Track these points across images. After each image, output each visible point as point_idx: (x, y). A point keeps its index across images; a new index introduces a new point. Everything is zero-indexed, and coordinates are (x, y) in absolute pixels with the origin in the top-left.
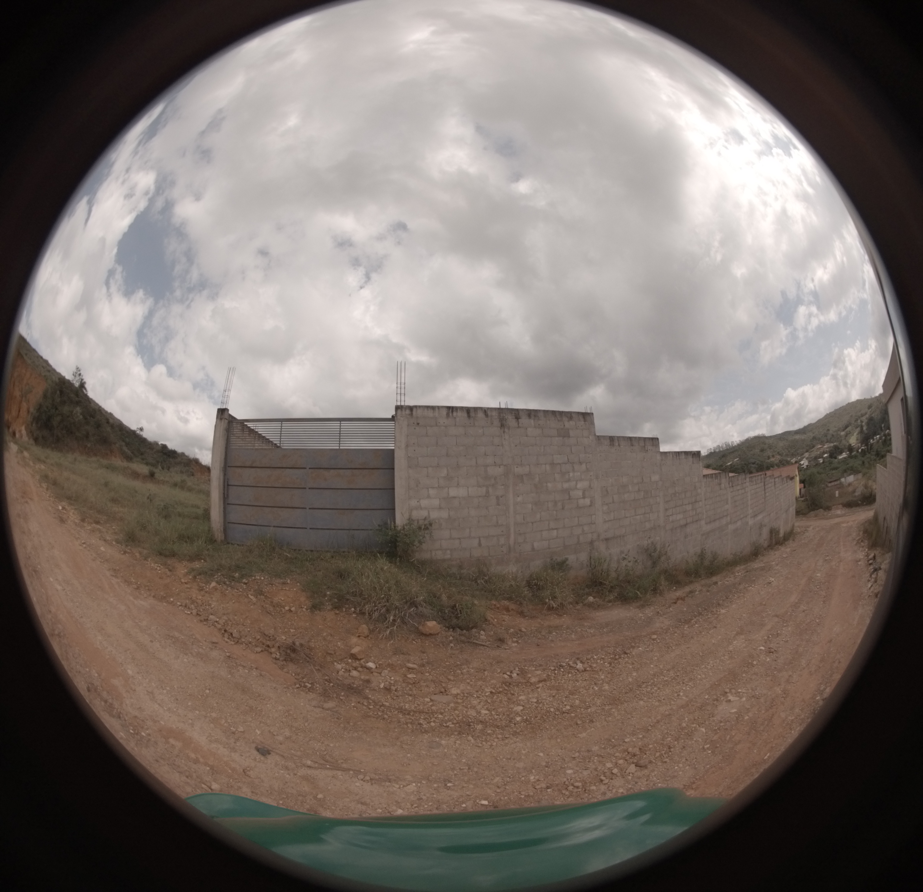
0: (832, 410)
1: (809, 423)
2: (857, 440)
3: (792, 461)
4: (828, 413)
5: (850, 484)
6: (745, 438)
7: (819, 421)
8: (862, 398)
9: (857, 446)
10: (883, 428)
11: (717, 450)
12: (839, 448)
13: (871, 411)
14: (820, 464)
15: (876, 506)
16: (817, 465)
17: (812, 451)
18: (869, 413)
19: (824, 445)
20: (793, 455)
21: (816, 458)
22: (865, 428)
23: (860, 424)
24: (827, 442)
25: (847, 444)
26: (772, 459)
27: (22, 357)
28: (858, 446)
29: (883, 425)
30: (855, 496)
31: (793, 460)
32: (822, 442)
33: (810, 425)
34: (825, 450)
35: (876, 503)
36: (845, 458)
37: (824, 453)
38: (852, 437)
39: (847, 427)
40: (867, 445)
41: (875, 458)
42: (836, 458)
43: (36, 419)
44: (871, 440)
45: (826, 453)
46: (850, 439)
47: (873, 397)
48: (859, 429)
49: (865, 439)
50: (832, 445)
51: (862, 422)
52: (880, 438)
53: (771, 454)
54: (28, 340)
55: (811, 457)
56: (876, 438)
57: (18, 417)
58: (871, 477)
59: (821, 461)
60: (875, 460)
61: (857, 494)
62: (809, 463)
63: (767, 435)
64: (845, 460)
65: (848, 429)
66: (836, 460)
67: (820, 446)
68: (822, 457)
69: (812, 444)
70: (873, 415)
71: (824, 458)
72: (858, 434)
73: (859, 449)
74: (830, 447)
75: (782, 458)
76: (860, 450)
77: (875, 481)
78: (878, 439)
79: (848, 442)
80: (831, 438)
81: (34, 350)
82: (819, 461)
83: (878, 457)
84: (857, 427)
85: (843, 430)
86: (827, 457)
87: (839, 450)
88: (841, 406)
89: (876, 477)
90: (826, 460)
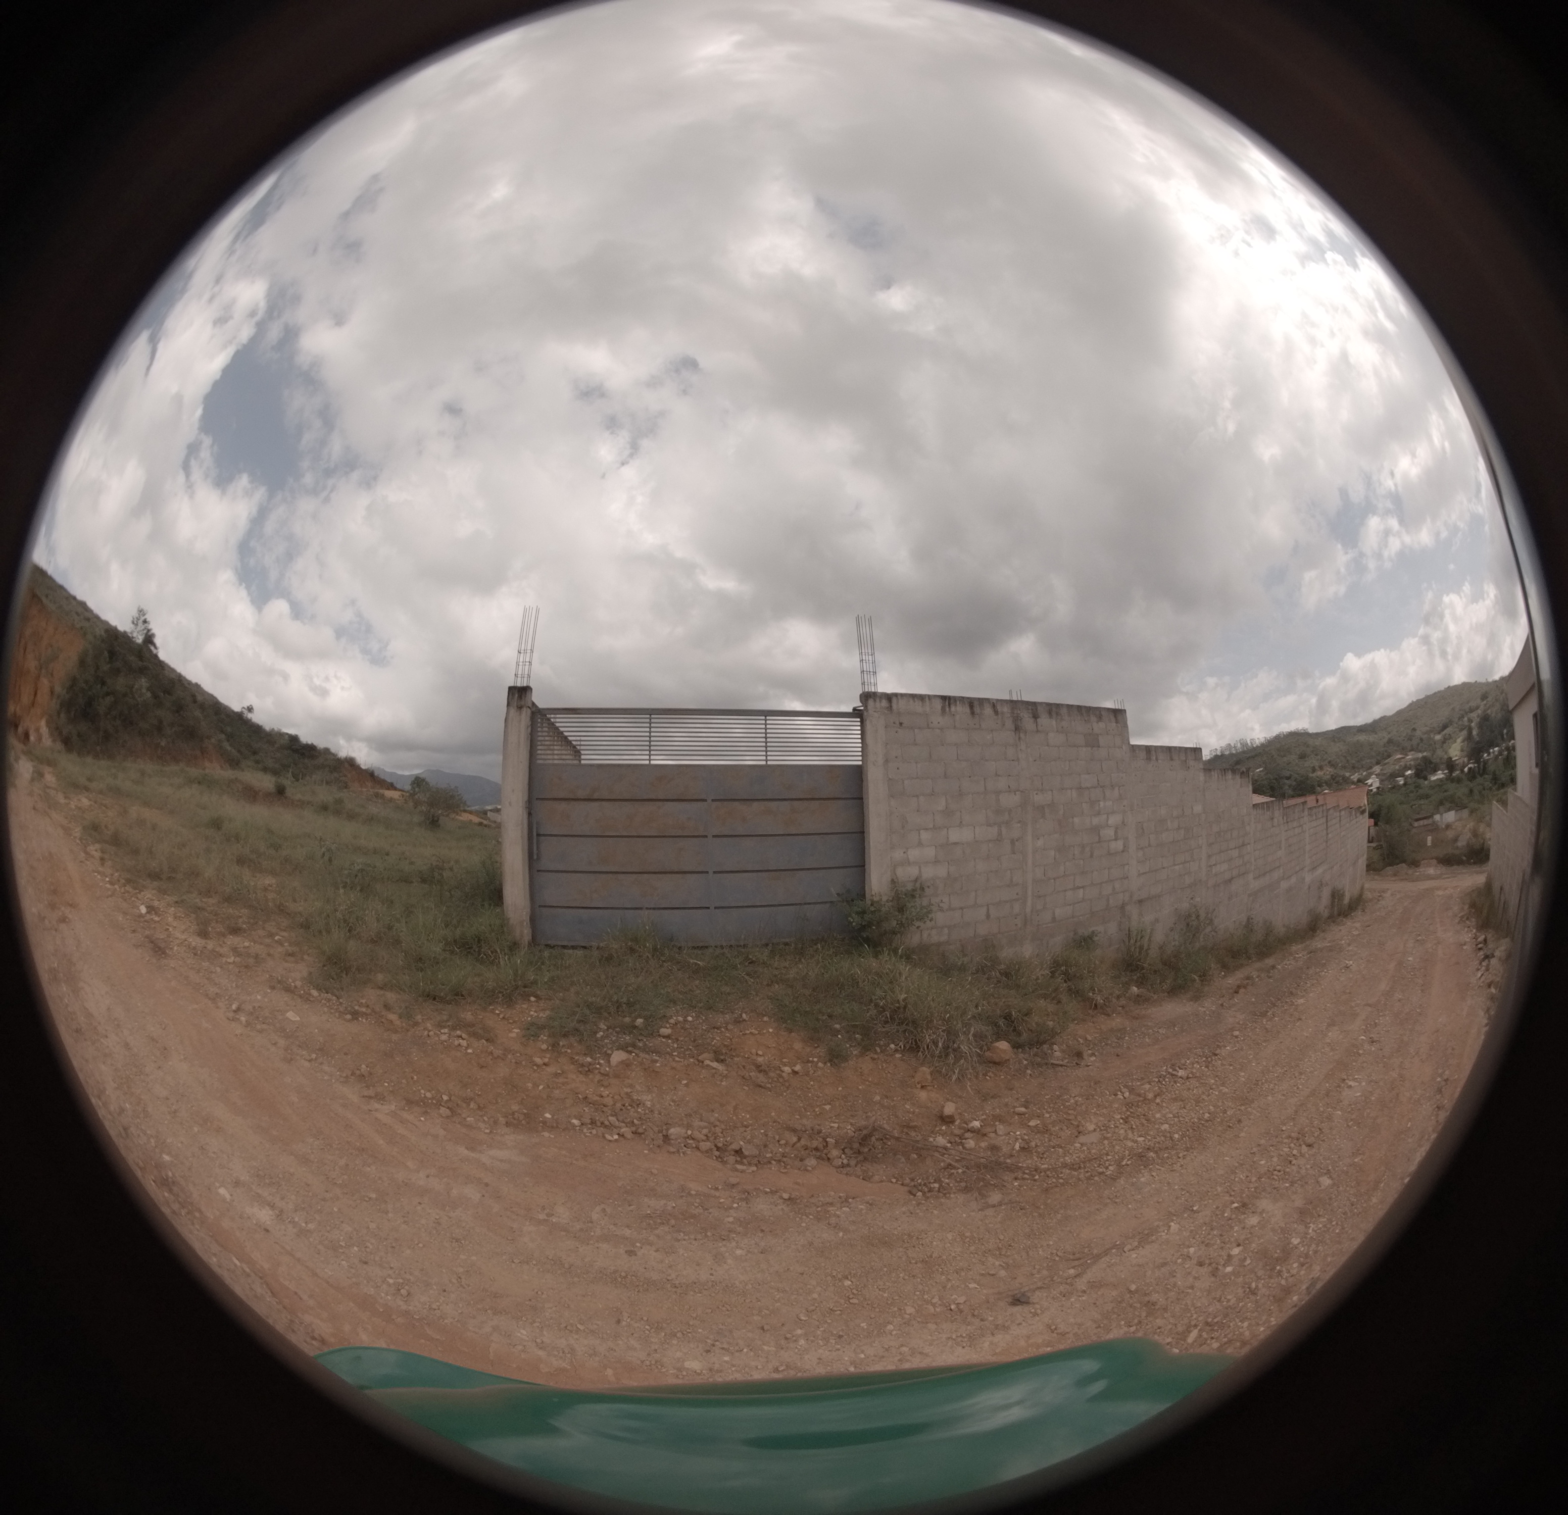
0: (1422, 696)
1: (1382, 715)
2: (1462, 750)
3: (1352, 777)
4: (1415, 700)
5: (1448, 826)
6: (1274, 735)
7: (1399, 713)
8: (1472, 680)
9: (1461, 761)
10: (1505, 736)
11: (1227, 753)
12: (1431, 762)
13: (1485, 705)
14: (1400, 787)
15: (1489, 866)
16: (1393, 788)
17: (1385, 764)
18: (1482, 707)
19: (1407, 755)
20: (1354, 768)
21: (1393, 776)
22: (1475, 732)
23: (1466, 723)
24: (1412, 750)
25: (1446, 757)
26: (1319, 773)
27: (40, 600)
28: (1464, 762)
29: (1505, 731)
30: (1457, 848)
31: (1355, 777)
32: (1403, 749)
33: (1383, 719)
34: (1408, 763)
35: (1490, 863)
36: (1441, 780)
37: (1407, 768)
38: (1454, 746)
39: (1445, 727)
40: (1478, 761)
41: (1491, 785)
42: (1425, 778)
43: (67, 705)
44: (1486, 755)
45: (1410, 769)
46: (1450, 748)
47: (1490, 680)
48: (1465, 733)
49: (1475, 751)
50: (1420, 755)
51: (1470, 721)
52: (1500, 753)
53: (1317, 764)
54: (50, 571)
55: (1384, 774)
56: (1493, 752)
57: (33, 704)
58: (1484, 818)
59: (1401, 781)
60: (1490, 789)
61: (1460, 844)
62: (1380, 784)
63: (1311, 731)
64: (1440, 784)
65: (1446, 731)
66: (1426, 782)
67: (1399, 756)
68: (1403, 776)
69: (1386, 751)
70: (1489, 712)
71: (1406, 778)
72: (1463, 741)
73: (1465, 767)
74: (1418, 759)
75: (1335, 771)
76: (1466, 770)
77: (1489, 825)
78: (1496, 753)
79: (1446, 753)
80: (1418, 745)
81: (61, 587)
82: (1398, 781)
83: (1495, 783)
84: (1461, 730)
85: (1439, 733)
86: (1411, 776)
87: (1432, 766)
88: (1436, 690)
89: (1491, 819)
90: (1409, 781)
